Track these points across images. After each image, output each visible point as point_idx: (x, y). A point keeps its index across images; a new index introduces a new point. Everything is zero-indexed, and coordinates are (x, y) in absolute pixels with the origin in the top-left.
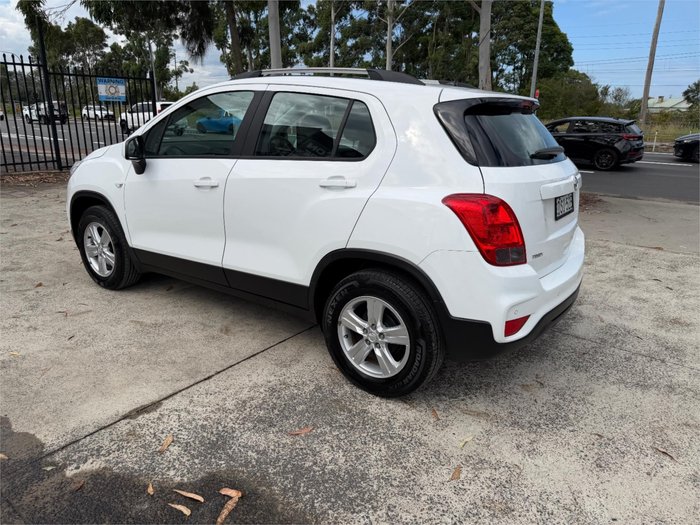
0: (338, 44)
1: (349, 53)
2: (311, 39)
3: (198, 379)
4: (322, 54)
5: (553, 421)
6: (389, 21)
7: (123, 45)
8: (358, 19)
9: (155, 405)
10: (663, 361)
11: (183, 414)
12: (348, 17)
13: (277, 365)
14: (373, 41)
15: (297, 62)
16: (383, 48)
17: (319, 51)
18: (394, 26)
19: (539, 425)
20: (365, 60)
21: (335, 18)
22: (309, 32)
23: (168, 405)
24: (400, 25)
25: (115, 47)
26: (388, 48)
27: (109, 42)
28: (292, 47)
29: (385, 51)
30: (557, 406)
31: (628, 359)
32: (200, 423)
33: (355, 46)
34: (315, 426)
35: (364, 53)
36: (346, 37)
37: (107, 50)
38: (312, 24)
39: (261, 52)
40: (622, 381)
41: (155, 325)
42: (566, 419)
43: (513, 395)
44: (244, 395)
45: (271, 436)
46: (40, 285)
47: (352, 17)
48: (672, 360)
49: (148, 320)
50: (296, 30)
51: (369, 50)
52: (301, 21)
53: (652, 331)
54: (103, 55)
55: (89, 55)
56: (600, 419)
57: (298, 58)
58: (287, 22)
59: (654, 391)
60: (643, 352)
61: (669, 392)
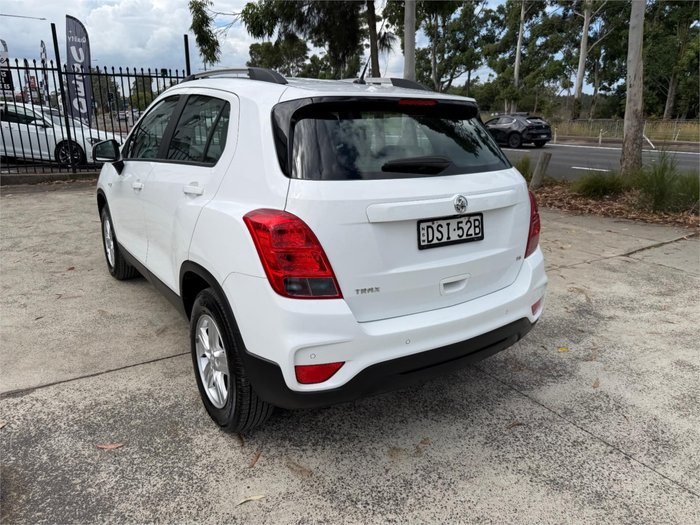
0: (526, 43)
1: (537, 53)
2: (498, 40)
3: (87, 374)
4: (507, 55)
6: (586, 16)
7: (320, 57)
8: (550, 17)
9: (29, 391)
10: (628, 457)
11: (39, 405)
12: (541, 13)
13: (165, 373)
14: (566, 38)
15: (482, 64)
16: (577, 45)
17: (505, 52)
18: (592, 21)
20: (555, 59)
21: (525, 16)
22: (497, 31)
23: (37, 394)
24: (600, 19)
25: (314, 59)
26: (583, 44)
27: (310, 54)
28: (478, 50)
29: (579, 48)
31: (575, 443)
32: (42, 416)
33: (545, 46)
34: (127, 444)
35: (556, 52)
36: (535, 35)
37: (308, 62)
38: (501, 24)
39: (446, 56)
41: (114, 317)
44: (102, 399)
45: (79, 445)
46: (72, 269)
47: (544, 14)
48: (644, 459)
49: (111, 312)
50: (483, 32)
51: (560, 47)
52: (490, 22)
53: (656, 412)
54: (304, 67)
55: (292, 67)
56: (445, 515)
57: (483, 60)
58: (474, 24)
59: (567, 495)
60: (611, 439)
61: (590, 502)
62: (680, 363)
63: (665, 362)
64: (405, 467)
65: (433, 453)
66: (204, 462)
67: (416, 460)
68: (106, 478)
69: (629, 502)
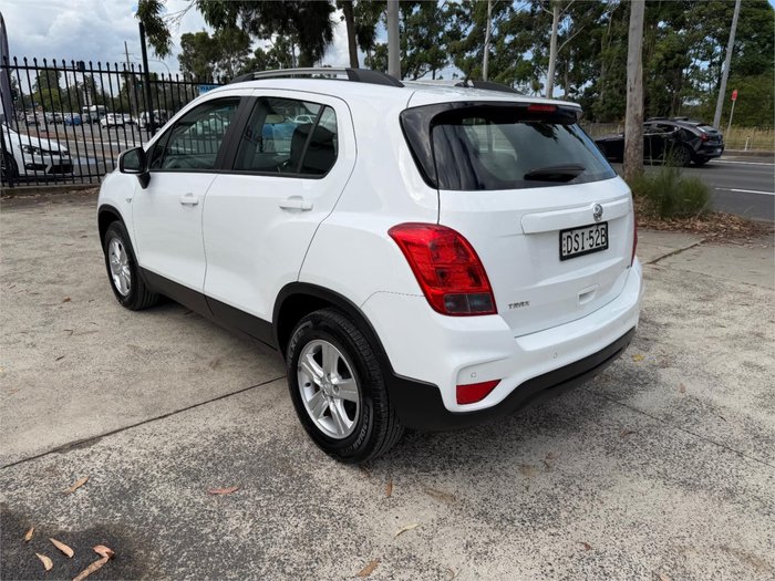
0: (493, 41)
1: (506, 52)
2: (464, 36)
3: (153, 417)
4: (474, 54)
5: (534, 517)
6: (555, 13)
7: (266, 51)
8: (518, 12)
9: (94, 440)
10: (740, 455)
11: (115, 454)
12: (508, 9)
13: (244, 409)
14: (535, 36)
15: (447, 63)
16: (547, 44)
17: (472, 50)
18: (560, 20)
19: (512, 521)
20: (524, 59)
21: (492, 11)
22: (463, 27)
23: (106, 442)
24: (568, 17)
25: (259, 53)
26: (553, 44)
27: (254, 47)
28: (443, 47)
29: (549, 47)
30: (553, 498)
31: (688, 446)
32: (126, 466)
33: (513, 44)
34: (241, 487)
35: (525, 51)
36: (503, 33)
37: (252, 56)
38: (466, 20)
39: (408, 53)
40: (665, 476)
41: (148, 352)
42: (554, 517)
43: (503, 477)
44: (186, 442)
45: (188, 492)
46: (68, 300)
47: (512, 10)
48: (754, 455)
49: (144, 347)
50: (448, 28)
51: (529, 46)
52: (454, 17)
53: (747, 411)
54: (247, 61)
55: (234, 62)
56: (602, 523)
57: (449, 59)
58: (438, 19)
59: (702, 493)
60: (717, 439)
61: (725, 498)
62: (747, 364)
63: (734, 365)
64: (543, 482)
65: (562, 467)
66: (337, 496)
67: (550, 475)
68: (238, 525)
69: (758, 495)
